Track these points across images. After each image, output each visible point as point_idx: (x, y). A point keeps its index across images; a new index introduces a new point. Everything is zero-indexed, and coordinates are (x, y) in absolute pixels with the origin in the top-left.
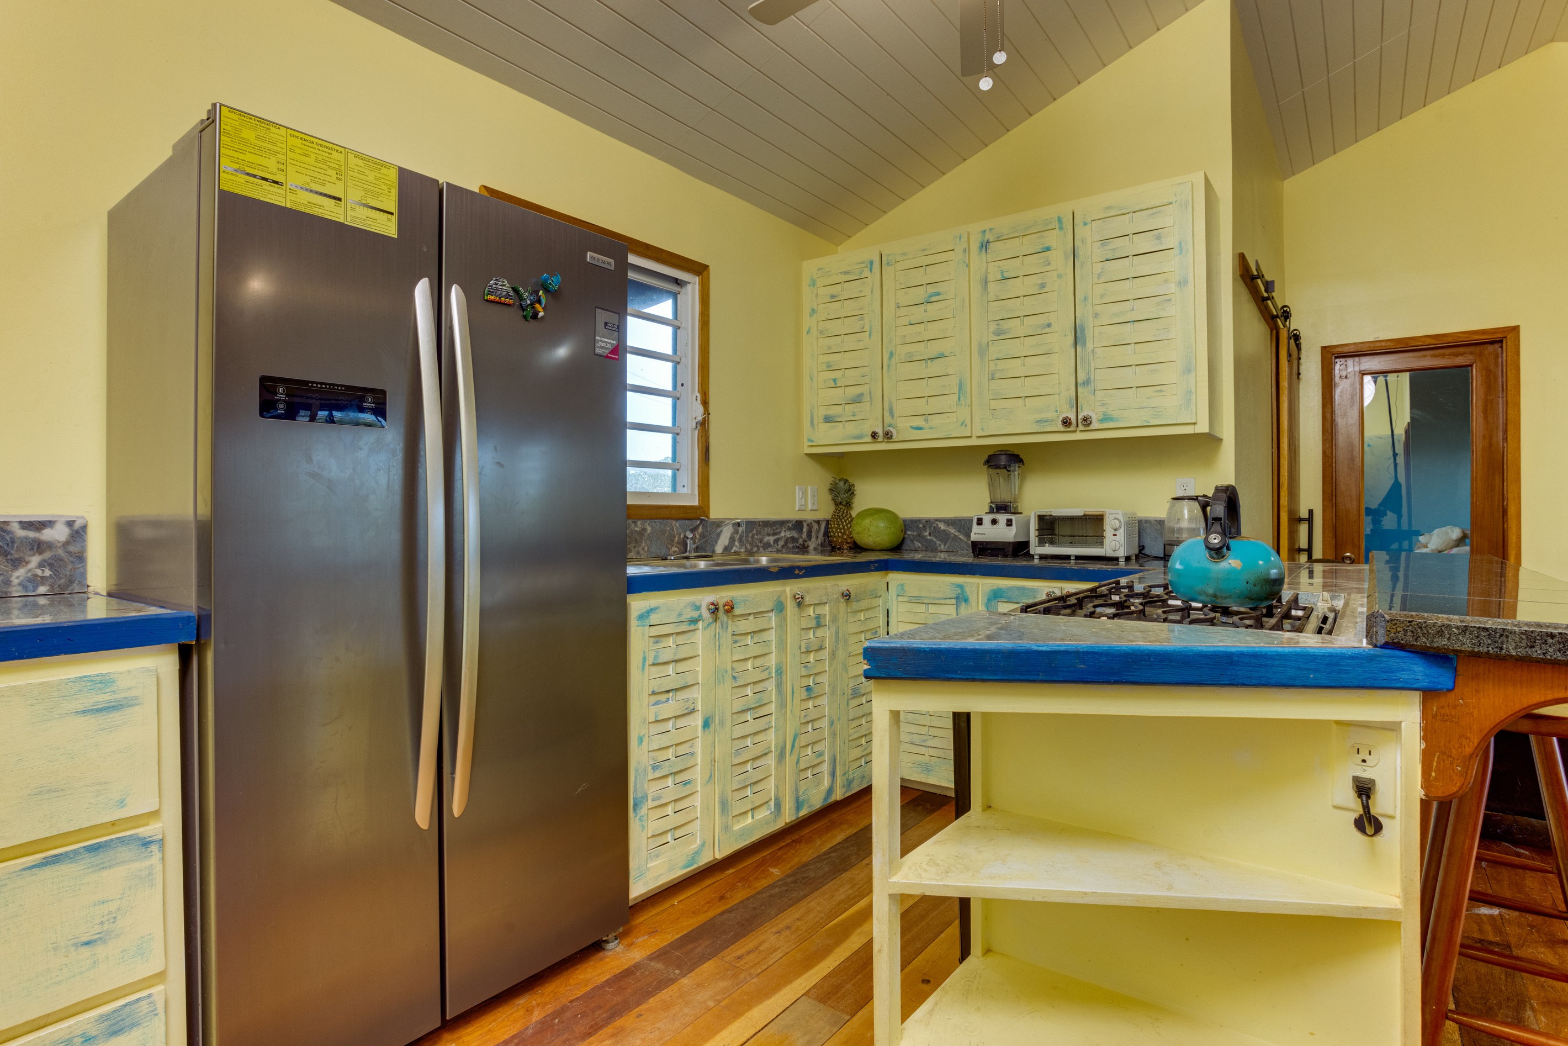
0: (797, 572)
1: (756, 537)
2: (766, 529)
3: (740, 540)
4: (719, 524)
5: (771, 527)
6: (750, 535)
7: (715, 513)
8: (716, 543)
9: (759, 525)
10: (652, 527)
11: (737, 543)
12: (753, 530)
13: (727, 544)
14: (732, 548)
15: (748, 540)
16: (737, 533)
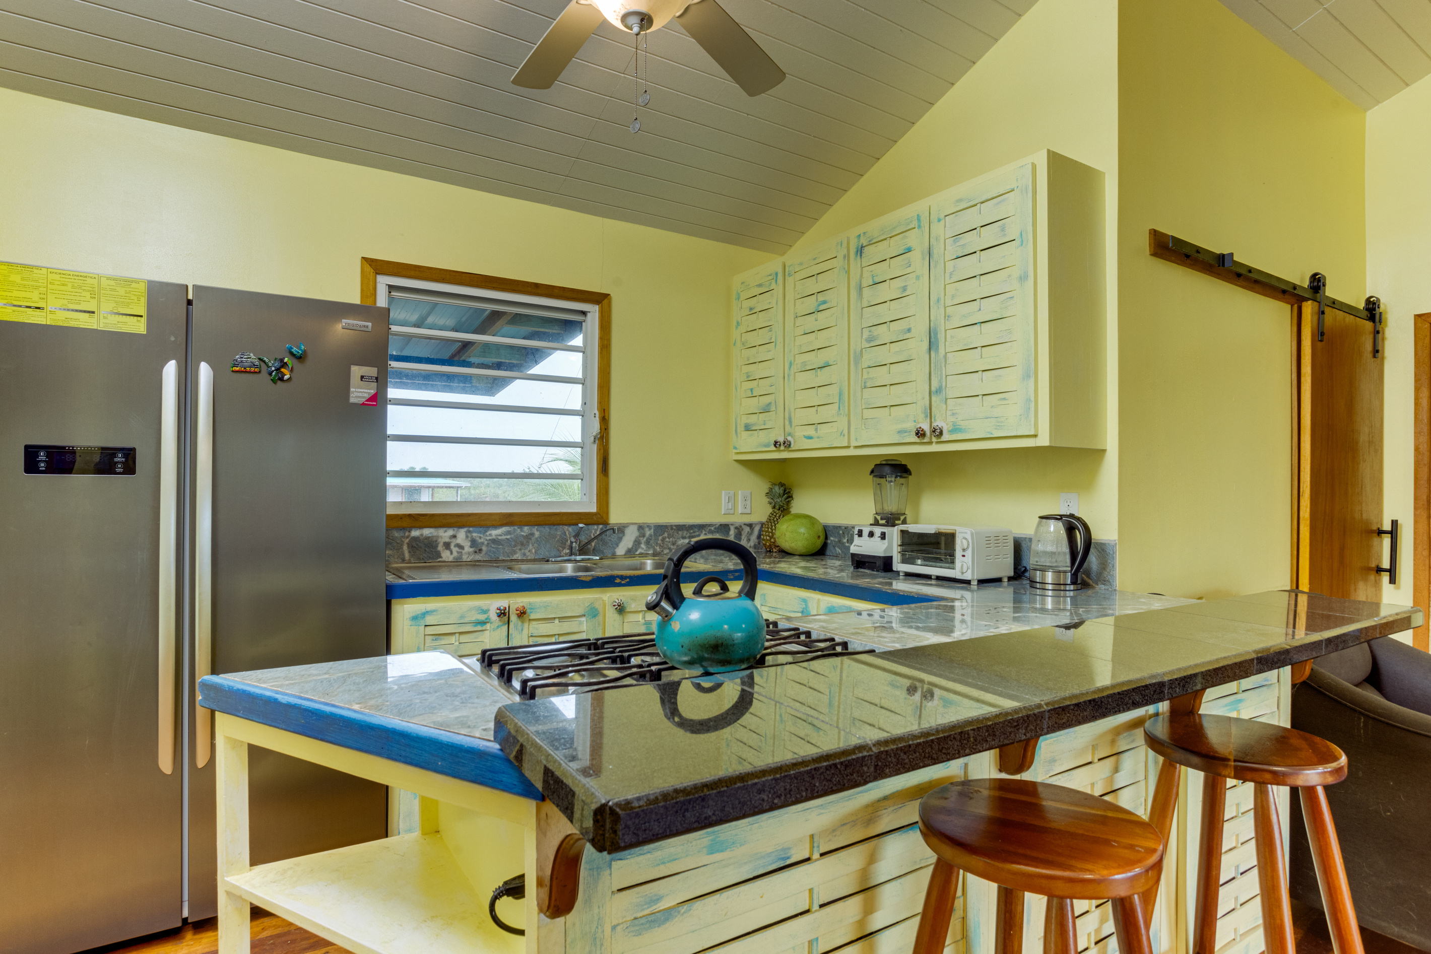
0: (618, 581)
1: (667, 539)
2: (680, 532)
3: (648, 543)
4: (621, 530)
5: (687, 531)
6: (660, 538)
7: (615, 518)
8: (618, 546)
9: (672, 529)
10: (541, 532)
11: (643, 546)
12: (664, 534)
13: (630, 546)
14: (636, 551)
15: (657, 543)
16: (644, 536)
